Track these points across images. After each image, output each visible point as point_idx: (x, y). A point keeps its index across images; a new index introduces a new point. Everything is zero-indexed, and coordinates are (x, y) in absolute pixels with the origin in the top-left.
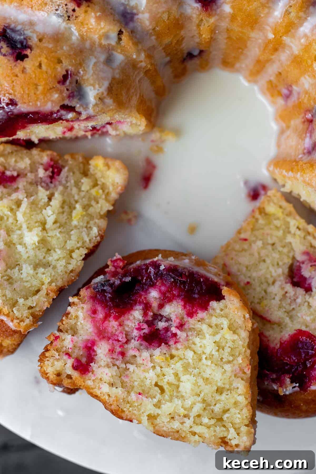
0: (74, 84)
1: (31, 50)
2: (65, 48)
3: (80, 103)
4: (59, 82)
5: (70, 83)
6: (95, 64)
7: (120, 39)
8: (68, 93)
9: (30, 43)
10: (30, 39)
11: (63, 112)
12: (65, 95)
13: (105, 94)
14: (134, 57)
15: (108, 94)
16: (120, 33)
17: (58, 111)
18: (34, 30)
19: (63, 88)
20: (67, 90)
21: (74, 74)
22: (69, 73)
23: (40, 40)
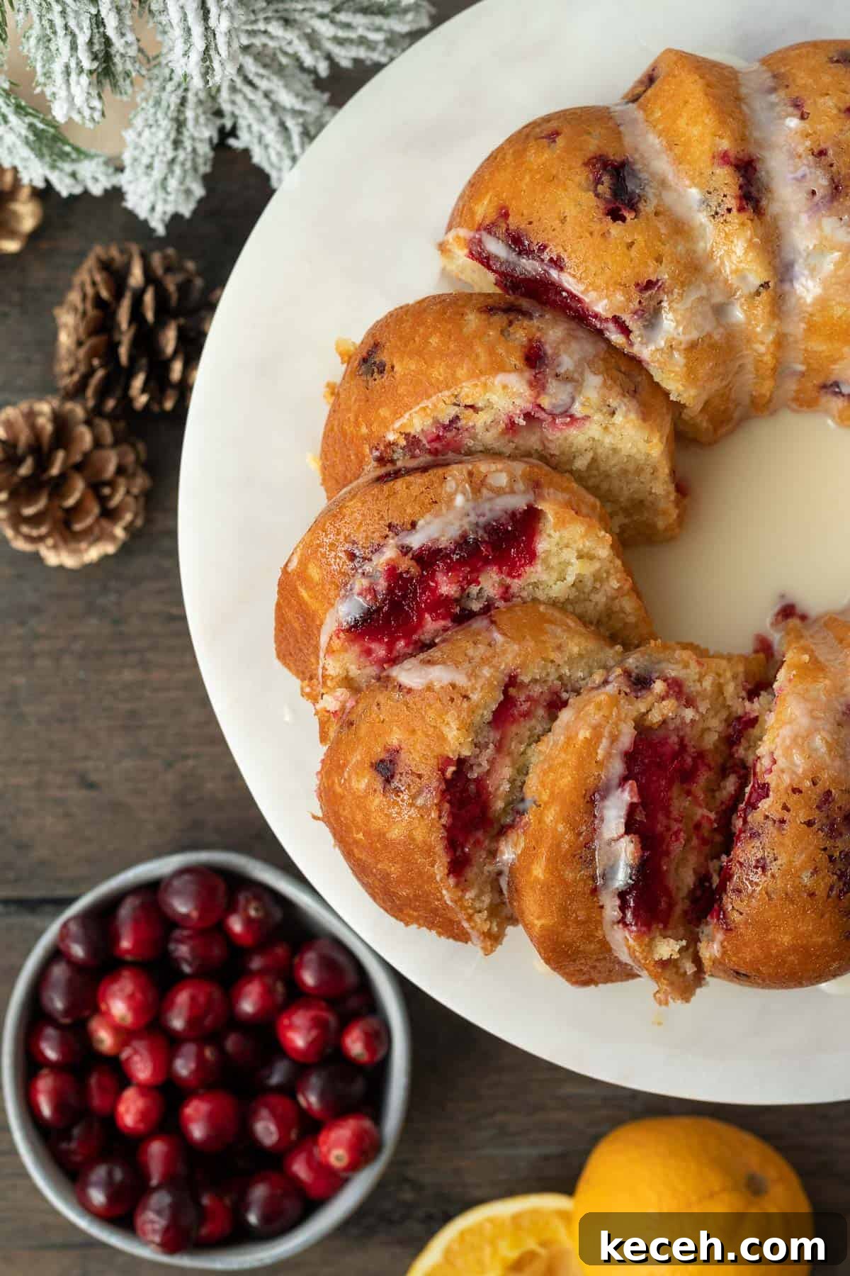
0: (653, 303)
1: (635, 217)
2: (679, 248)
3: (643, 332)
4: (637, 285)
5: (650, 296)
6: (701, 299)
7: (758, 293)
8: (637, 306)
9: (641, 206)
10: (646, 201)
11: (611, 326)
12: (631, 306)
13: (683, 346)
14: (759, 329)
15: (685, 349)
16: (765, 285)
17: (606, 320)
18: (660, 195)
19: (636, 296)
20: (640, 302)
21: (663, 290)
22: (660, 284)
23: (657, 214)
